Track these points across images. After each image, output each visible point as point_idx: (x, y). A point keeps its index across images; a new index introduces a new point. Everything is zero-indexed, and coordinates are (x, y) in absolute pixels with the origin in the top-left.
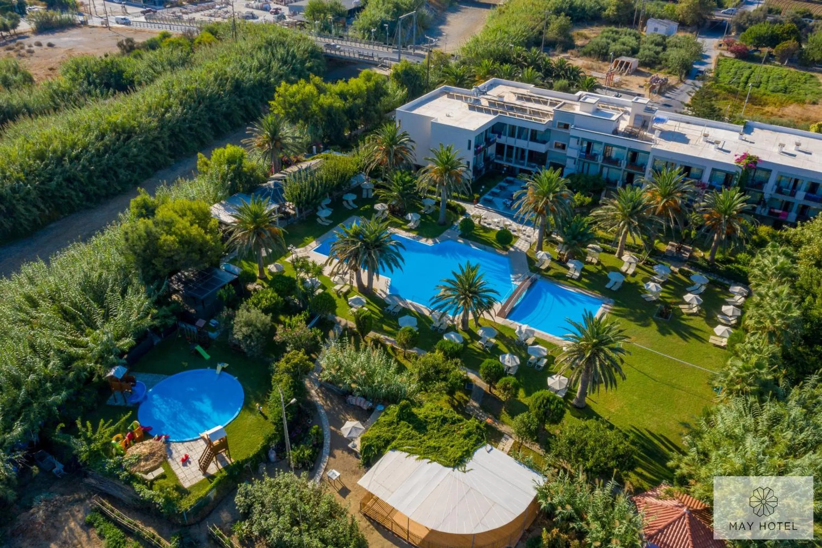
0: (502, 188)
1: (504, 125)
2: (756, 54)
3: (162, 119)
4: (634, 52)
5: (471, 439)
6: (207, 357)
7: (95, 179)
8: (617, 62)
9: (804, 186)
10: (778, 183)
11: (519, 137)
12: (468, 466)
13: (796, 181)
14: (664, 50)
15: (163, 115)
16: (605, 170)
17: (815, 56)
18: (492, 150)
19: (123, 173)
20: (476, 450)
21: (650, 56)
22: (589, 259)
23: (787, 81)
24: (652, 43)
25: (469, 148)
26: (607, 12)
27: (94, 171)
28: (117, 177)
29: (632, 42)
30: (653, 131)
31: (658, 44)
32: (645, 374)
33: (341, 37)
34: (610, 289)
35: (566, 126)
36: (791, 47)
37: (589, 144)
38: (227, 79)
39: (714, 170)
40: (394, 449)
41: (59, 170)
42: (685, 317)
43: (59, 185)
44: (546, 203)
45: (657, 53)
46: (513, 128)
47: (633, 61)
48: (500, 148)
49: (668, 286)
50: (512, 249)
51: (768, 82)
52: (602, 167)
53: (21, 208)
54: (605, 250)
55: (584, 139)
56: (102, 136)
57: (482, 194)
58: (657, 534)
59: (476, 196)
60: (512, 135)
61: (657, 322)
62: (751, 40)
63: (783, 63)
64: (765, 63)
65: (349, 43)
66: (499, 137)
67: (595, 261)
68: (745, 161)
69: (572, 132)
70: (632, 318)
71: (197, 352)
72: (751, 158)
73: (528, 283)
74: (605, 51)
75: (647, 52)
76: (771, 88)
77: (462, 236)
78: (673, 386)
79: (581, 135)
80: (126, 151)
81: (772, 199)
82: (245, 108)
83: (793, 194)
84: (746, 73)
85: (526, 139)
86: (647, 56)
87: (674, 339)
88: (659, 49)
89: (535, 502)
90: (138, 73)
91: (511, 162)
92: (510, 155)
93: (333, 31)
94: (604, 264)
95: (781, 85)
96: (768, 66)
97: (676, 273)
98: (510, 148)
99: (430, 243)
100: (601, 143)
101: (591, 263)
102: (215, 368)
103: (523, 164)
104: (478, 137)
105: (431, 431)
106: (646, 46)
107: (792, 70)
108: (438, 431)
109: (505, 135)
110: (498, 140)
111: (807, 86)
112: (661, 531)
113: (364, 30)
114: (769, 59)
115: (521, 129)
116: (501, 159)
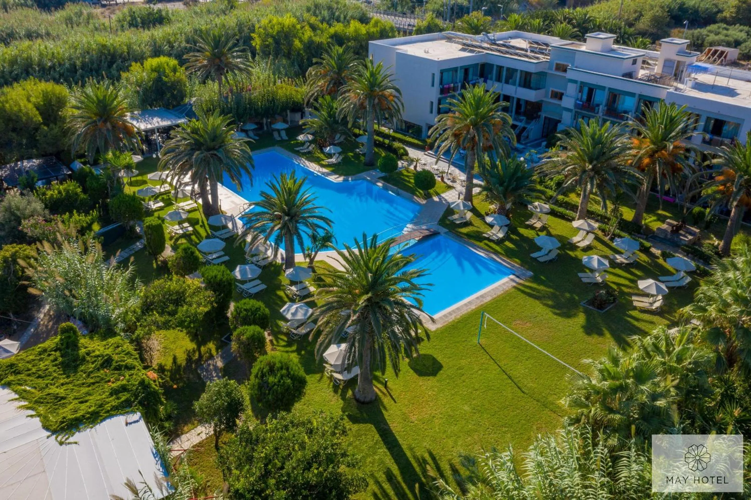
1: (492, 65)
5: (118, 398)
8: (710, 50)
11: (507, 81)
12: (76, 437)
20: (111, 416)
22: (532, 221)
25: (433, 85)
26: (724, 14)
32: (510, 378)
34: (535, 259)
35: (565, 69)
37: (591, 91)
42: (634, 313)
46: (500, 68)
47: (732, 52)
49: (633, 270)
50: (436, 199)
54: (553, 213)
55: (583, 84)
59: (429, 141)
60: (499, 79)
61: (586, 312)
66: (485, 82)
69: (570, 75)
70: (550, 303)
79: (580, 78)
85: (514, 84)
94: (551, 230)
97: (658, 258)
99: (340, 180)
101: (531, 227)
105: (81, 373)
108: (88, 376)
109: (491, 79)
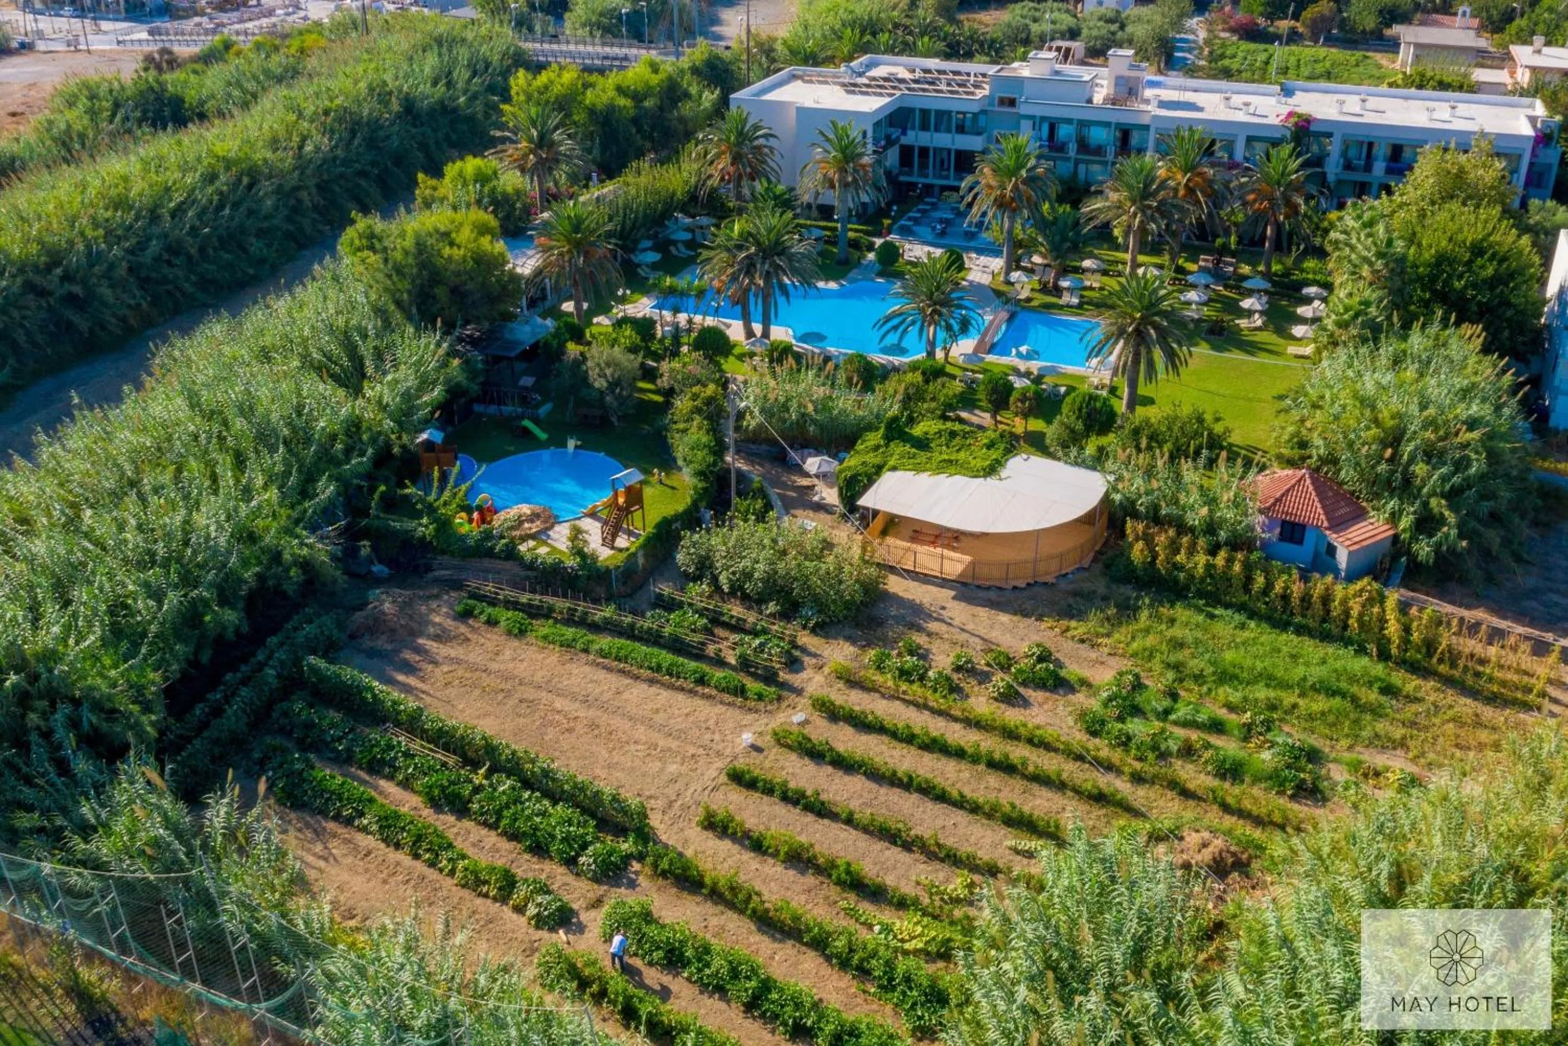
0: (924, 212)
1: (911, 111)
2: (1271, 29)
3: (299, 156)
4: (1073, 34)
5: (997, 449)
6: (543, 436)
7: (211, 251)
8: (1050, 48)
9: (1381, 151)
10: (1344, 154)
11: (937, 130)
12: (1004, 473)
13: (1370, 145)
14: (1122, 27)
15: (301, 147)
16: (1082, 168)
17: (1365, 23)
18: (893, 156)
19: (255, 246)
20: (1008, 459)
21: (1102, 38)
23: (1328, 64)
24: (1100, 19)
27: (208, 236)
28: (245, 251)
29: (1067, 21)
30: (1147, 102)
31: (1110, 21)
33: (555, 38)
35: (1012, 103)
36: (1326, 12)
37: (1052, 128)
38: (390, 93)
39: (1250, 140)
40: (894, 469)
41: (156, 230)
42: (1246, 332)
43: (157, 259)
44: (1016, 187)
45: (1113, 33)
46: (925, 113)
47: (1077, 46)
48: (906, 152)
50: (964, 283)
51: (1298, 66)
52: (1077, 162)
53: (106, 292)
55: (1043, 119)
56: (211, 178)
57: (895, 220)
58: (1274, 504)
59: (887, 222)
60: (925, 127)
61: (1207, 341)
62: (1261, 9)
63: (1316, 42)
64: (1287, 44)
65: (572, 47)
66: (904, 133)
67: (1096, 285)
68: (1293, 120)
69: (1023, 109)
71: (526, 431)
72: (1300, 116)
73: (1004, 315)
74: (1024, 36)
75: (1095, 33)
76: (1306, 74)
77: (880, 274)
78: (1250, 400)
79: (1039, 112)
80: (254, 206)
81: (1340, 182)
82: (423, 146)
83: (1368, 168)
84: (1262, 57)
85: (949, 130)
86: (1096, 38)
87: (1236, 356)
88: (1114, 27)
89: (1106, 497)
90: (213, 96)
91: (926, 176)
92: (923, 166)
93: (538, 28)
95: (1319, 68)
96: (1294, 48)
98: (924, 151)
99: (832, 285)
100: (1069, 121)
101: (1091, 288)
102: (565, 446)
103: (947, 178)
104: (877, 125)
105: (939, 448)
106: (1091, 24)
107: (1333, 50)
109: (913, 128)
110: (904, 140)
111: (1361, 69)
112: (1278, 500)
113: (591, 25)
114: (1293, 37)
115: (941, 114)
116: (910, 174)
